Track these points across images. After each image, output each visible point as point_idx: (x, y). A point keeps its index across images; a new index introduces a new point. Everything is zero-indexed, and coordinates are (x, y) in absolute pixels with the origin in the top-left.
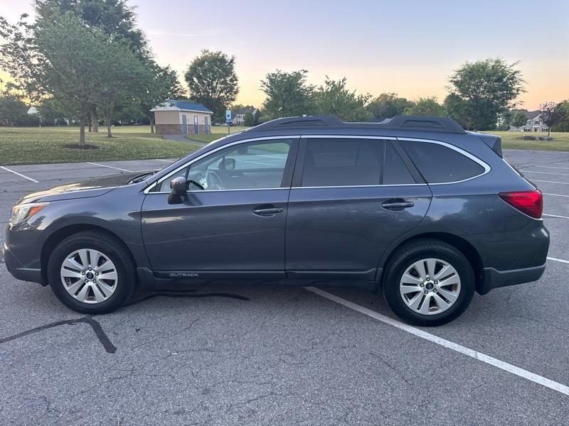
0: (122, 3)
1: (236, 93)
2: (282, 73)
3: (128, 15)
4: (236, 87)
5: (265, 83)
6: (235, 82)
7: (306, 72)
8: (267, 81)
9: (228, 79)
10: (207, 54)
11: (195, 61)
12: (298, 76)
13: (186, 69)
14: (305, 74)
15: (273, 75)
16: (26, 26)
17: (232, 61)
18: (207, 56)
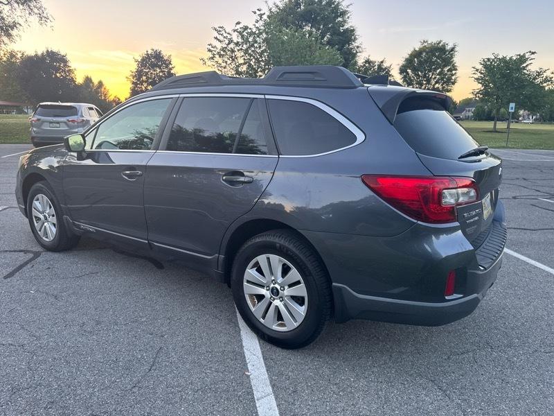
0: (339, 3)
1: (453, 83)
2: (500, 57)
3: (343, 13)
4: (453, 78)
5: (477, 70)
6: (454, 72)
7: (533, 53)
8: (480, 67)
9: (446, 69)
10: (426, 44)
11: (412, 52)
12: (522, 59)
13: (401, 62)
14: (533, 56)
15: (489, 59)
16: (238, 32)
17: (453, 49)
18: (425, 46)
